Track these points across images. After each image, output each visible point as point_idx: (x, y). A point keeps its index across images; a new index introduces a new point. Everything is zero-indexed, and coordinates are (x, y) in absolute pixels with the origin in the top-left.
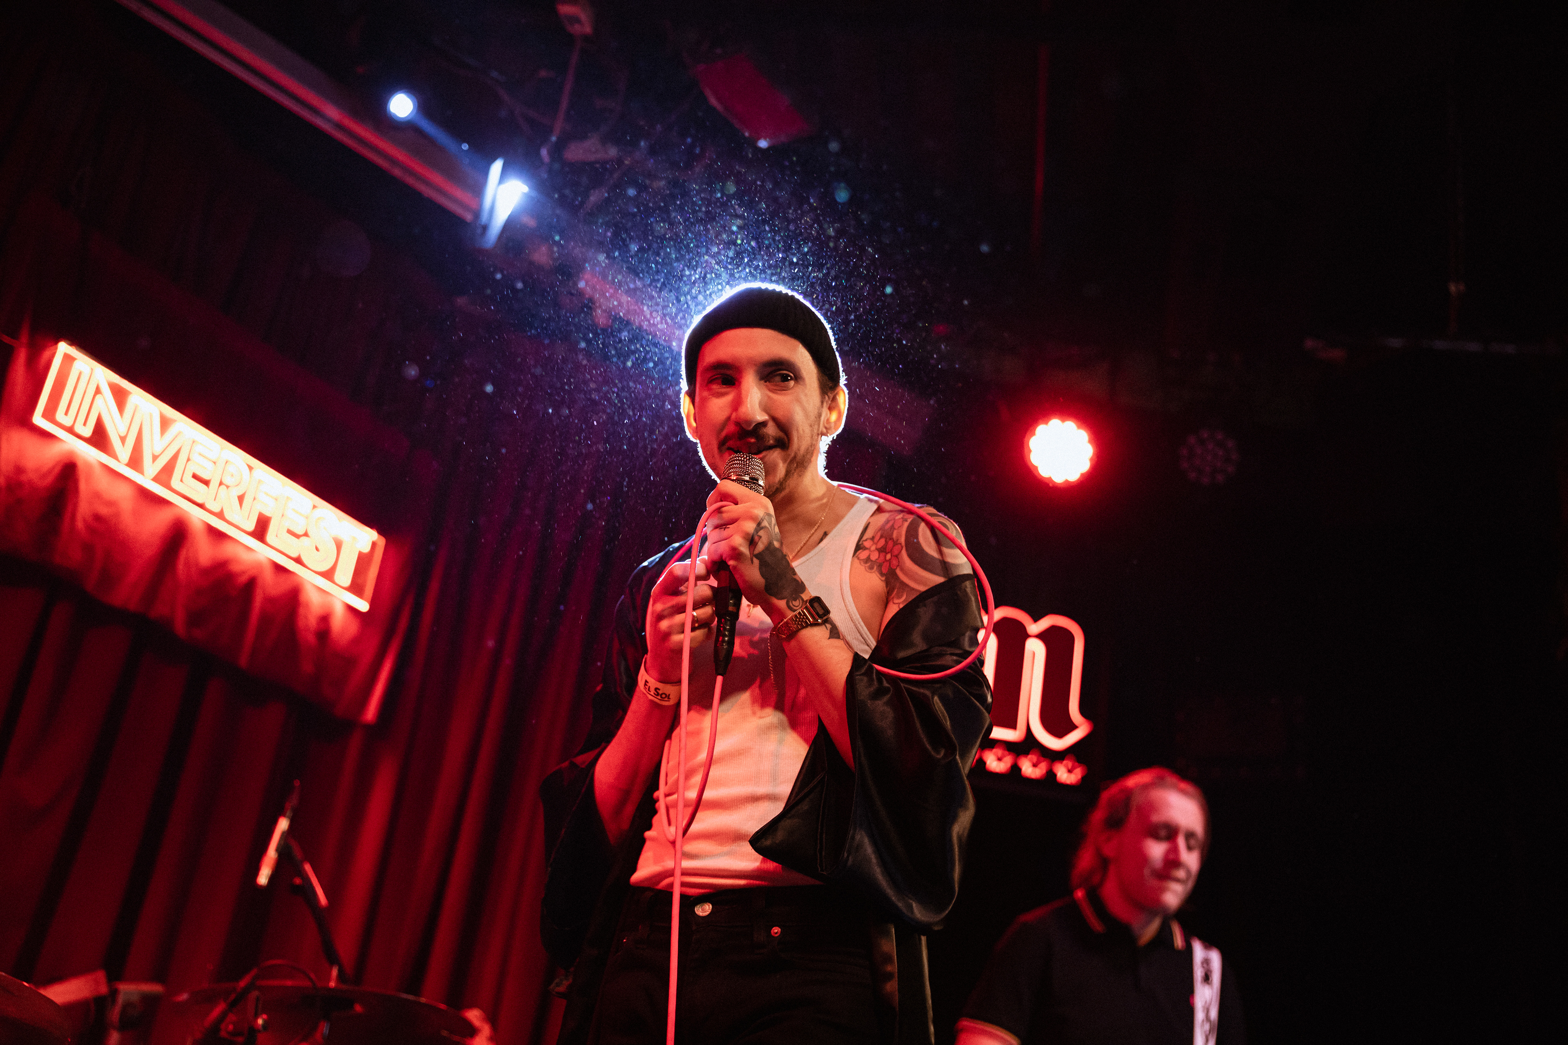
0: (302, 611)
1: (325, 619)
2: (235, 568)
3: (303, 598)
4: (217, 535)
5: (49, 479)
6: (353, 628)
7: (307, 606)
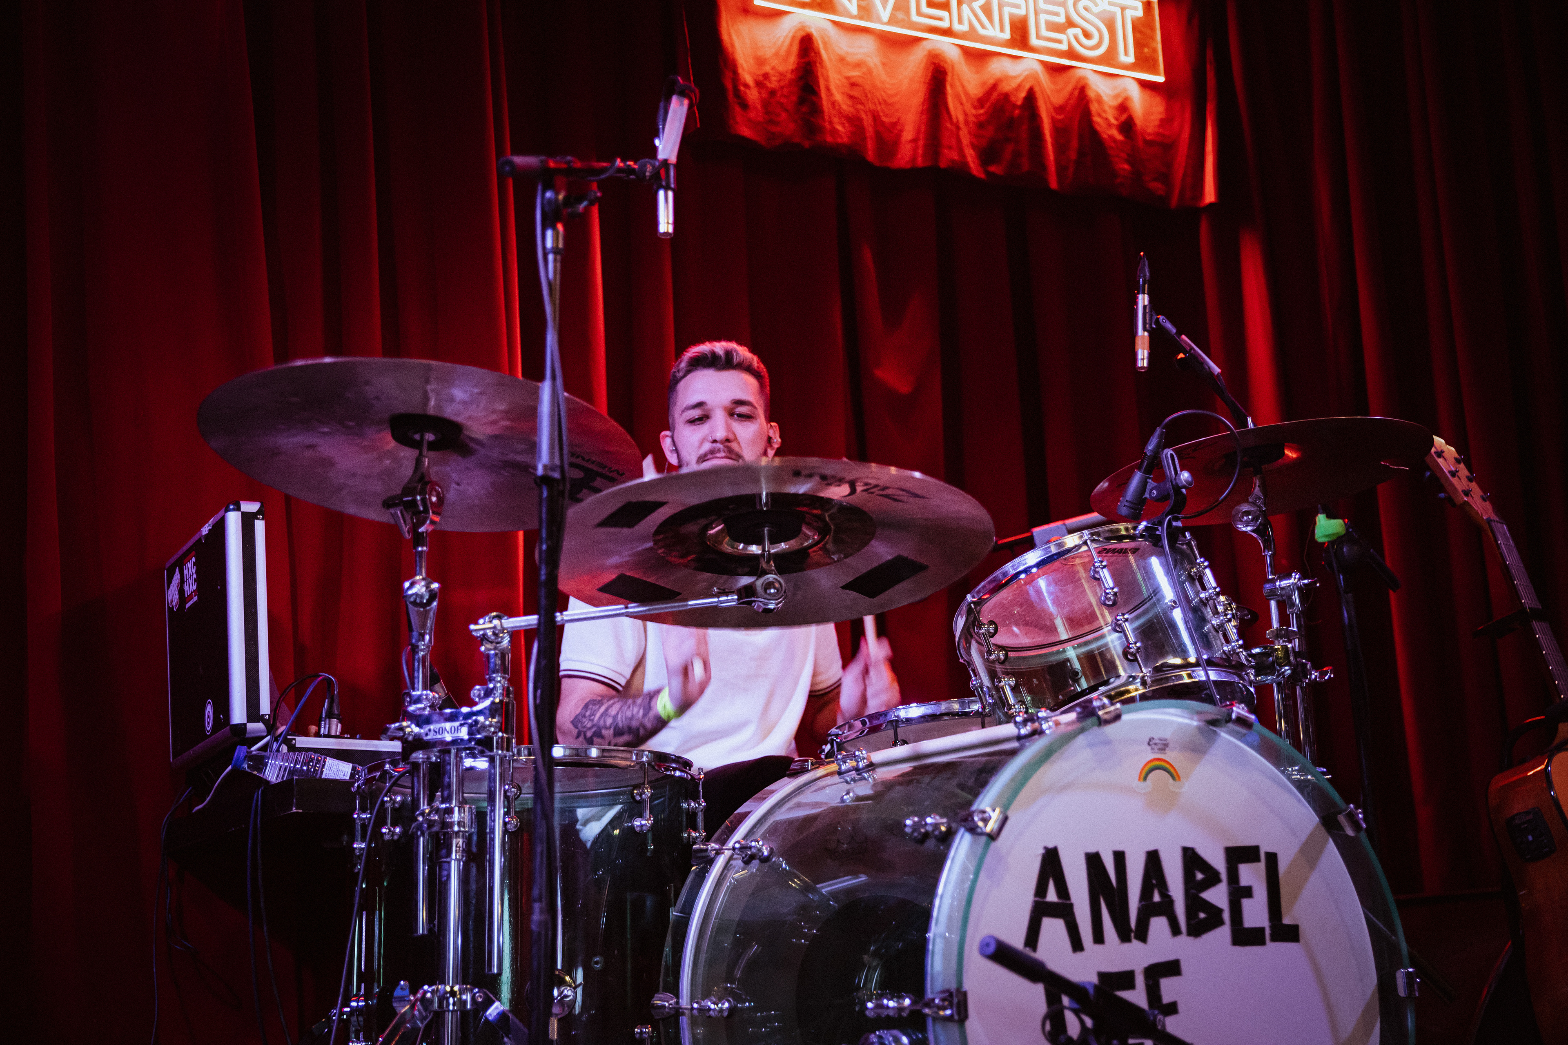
0: (1094, 107)
1: (1123, 107)
2: (1006, 87)
3: (1091, 94)
4: (977, 57)
5: (793, 59)
6: (1158, 108)
7: (1099, 100)
